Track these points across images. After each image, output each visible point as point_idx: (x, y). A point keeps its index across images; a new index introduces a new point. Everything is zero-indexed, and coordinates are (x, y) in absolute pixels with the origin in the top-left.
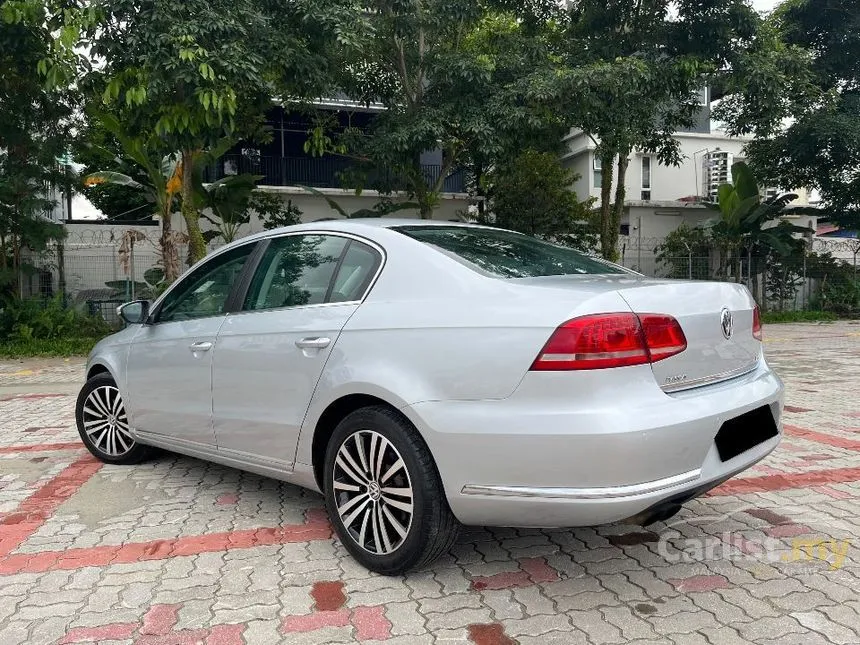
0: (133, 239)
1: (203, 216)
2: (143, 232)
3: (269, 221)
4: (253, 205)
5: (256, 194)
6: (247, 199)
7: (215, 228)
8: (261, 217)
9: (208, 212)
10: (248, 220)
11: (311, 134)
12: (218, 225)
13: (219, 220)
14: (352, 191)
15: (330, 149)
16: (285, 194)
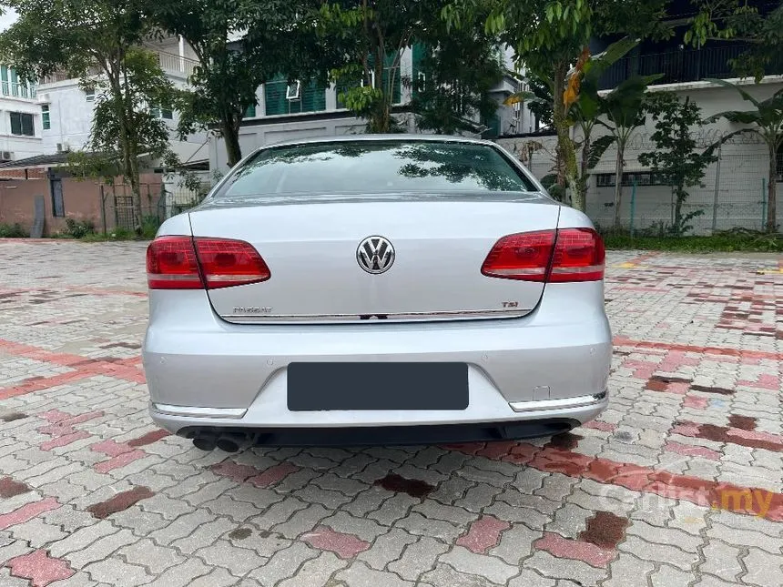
0: (531, 149)
1: (598, 122)
2: (540, 142)
3: (662, 121)
4: (646, 107)
5: (649, 94)
6: (640, 101)
7: (609, 133)
8: (655, 118)
9: (603, 118)
10: (643, 122)
11: (693, 24)
12: (613, 129)
13: (613, 125)
14: (751, 80)
15: (716, 35)
16: (680, 91)
